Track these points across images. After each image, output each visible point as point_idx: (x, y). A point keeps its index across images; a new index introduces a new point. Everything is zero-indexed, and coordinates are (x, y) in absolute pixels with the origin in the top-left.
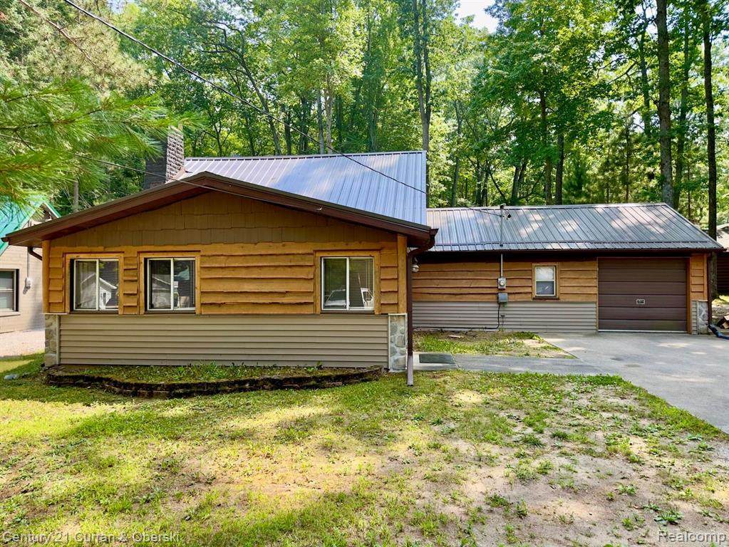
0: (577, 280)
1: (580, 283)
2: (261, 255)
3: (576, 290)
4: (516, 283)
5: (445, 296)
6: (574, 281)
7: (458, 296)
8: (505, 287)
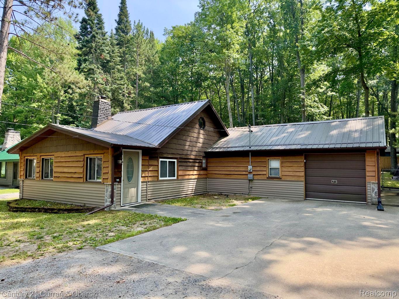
0: (292, 168)
1: (293, 169)
2: (69, 156)
3: (291, 174)
4: (258, 169)
5: (223, 176)
6: (290, 168)
7: (229, 176)
8: (251, 171)
